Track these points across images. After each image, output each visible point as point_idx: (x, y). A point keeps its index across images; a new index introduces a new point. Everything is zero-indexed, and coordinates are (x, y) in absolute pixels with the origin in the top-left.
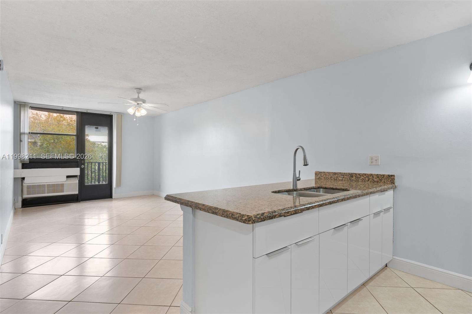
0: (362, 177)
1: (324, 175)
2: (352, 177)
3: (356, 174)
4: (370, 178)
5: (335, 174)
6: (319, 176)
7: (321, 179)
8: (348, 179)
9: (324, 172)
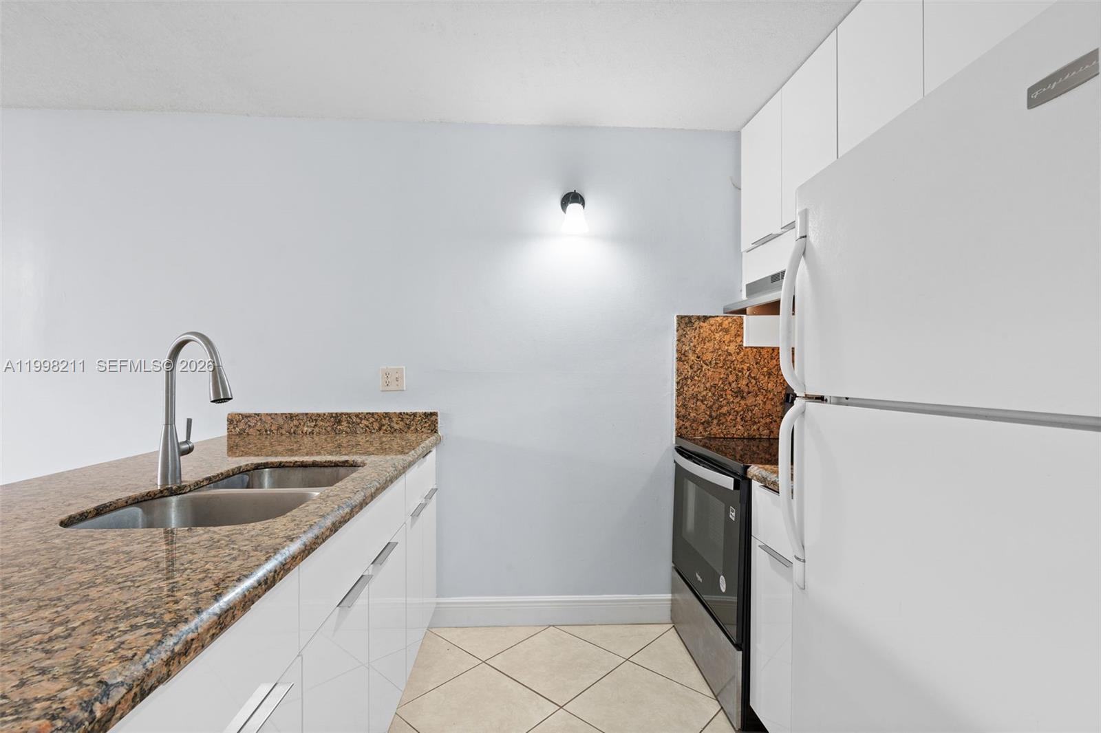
0: (364, 422)
1: (259, 424)
2: (339, 422)
3: (348, 415)
4: (384, 422)
5: (291, 417)
6: (242, 426)
7: (248, 434)
8: (329, 429)
9: (258, 415)
